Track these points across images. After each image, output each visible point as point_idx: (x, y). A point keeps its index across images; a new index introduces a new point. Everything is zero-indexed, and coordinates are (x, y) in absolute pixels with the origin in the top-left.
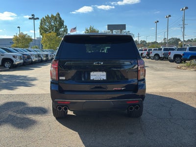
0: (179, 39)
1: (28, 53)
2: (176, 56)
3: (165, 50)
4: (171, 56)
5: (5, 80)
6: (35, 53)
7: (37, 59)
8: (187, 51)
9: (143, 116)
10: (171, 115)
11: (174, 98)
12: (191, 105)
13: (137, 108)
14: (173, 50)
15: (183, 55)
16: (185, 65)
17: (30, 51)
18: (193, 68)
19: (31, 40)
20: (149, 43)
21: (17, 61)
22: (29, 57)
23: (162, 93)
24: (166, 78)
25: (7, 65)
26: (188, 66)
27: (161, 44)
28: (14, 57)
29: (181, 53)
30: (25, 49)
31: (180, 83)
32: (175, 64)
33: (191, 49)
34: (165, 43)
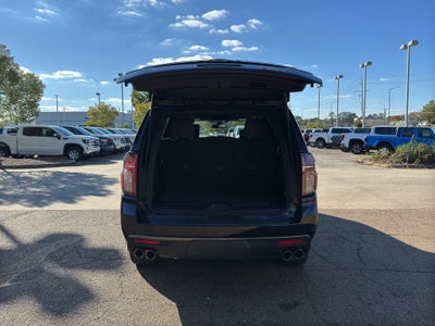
0: (354, 114)
1: (110, 135)
2: (353, 142)
3: (334, 131)
4: (346, 142)
5: (63, 182)
6: (121, 136)
7: (124, 145)
8: (372, 134)
9: (308, 264)
10: (362, 262)
11: (361, 222)
12: (396, 237)
13: (299, 254)
14: (348, 131)
15: (366, 140)
16: (371, 157)
17: (114, 133)
18: (384, 162)
19: (117, 113)
20: (307, 121)
21: (90, 149)
22: (110, 142)
23: (338, 211)
24: (340, 180)
25: (73, 155)
26: (376, 160)
27: (326, 121)
28: (84, 141)
29: (362, 137)
30: (105, 129)
31: (367, 190)
32: (351, 156)
33: (378, 130)
34: (332, 121)
